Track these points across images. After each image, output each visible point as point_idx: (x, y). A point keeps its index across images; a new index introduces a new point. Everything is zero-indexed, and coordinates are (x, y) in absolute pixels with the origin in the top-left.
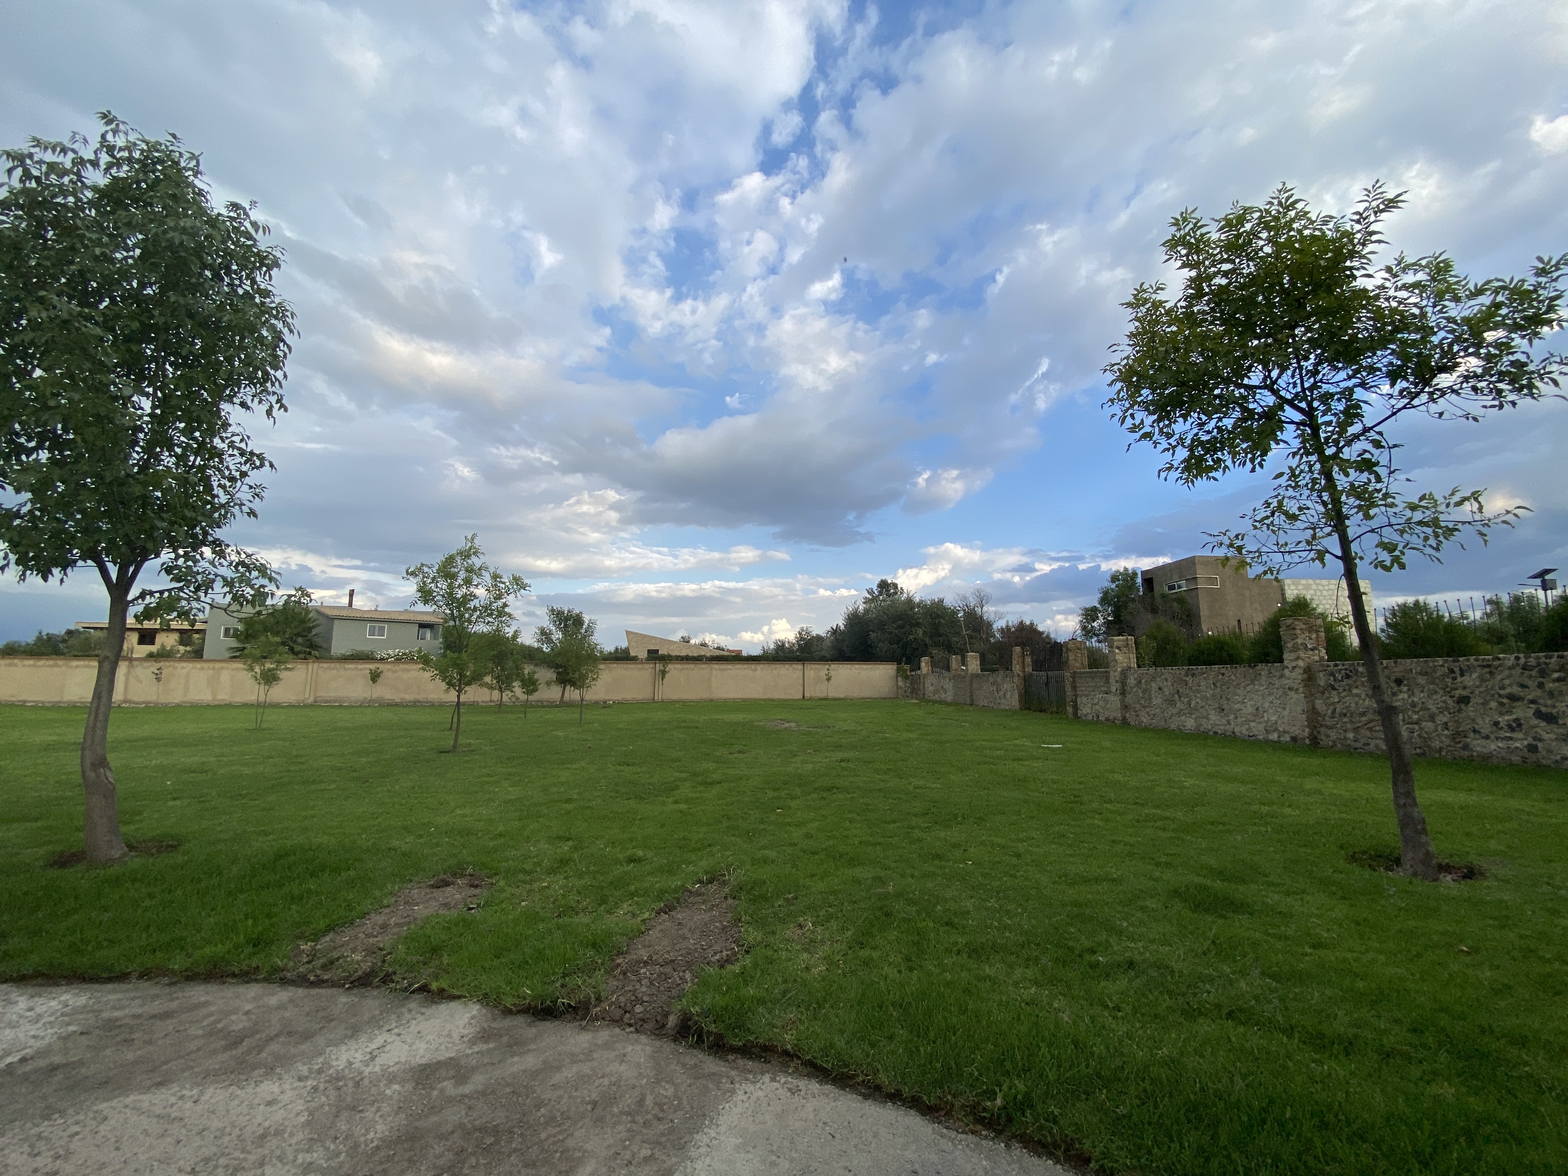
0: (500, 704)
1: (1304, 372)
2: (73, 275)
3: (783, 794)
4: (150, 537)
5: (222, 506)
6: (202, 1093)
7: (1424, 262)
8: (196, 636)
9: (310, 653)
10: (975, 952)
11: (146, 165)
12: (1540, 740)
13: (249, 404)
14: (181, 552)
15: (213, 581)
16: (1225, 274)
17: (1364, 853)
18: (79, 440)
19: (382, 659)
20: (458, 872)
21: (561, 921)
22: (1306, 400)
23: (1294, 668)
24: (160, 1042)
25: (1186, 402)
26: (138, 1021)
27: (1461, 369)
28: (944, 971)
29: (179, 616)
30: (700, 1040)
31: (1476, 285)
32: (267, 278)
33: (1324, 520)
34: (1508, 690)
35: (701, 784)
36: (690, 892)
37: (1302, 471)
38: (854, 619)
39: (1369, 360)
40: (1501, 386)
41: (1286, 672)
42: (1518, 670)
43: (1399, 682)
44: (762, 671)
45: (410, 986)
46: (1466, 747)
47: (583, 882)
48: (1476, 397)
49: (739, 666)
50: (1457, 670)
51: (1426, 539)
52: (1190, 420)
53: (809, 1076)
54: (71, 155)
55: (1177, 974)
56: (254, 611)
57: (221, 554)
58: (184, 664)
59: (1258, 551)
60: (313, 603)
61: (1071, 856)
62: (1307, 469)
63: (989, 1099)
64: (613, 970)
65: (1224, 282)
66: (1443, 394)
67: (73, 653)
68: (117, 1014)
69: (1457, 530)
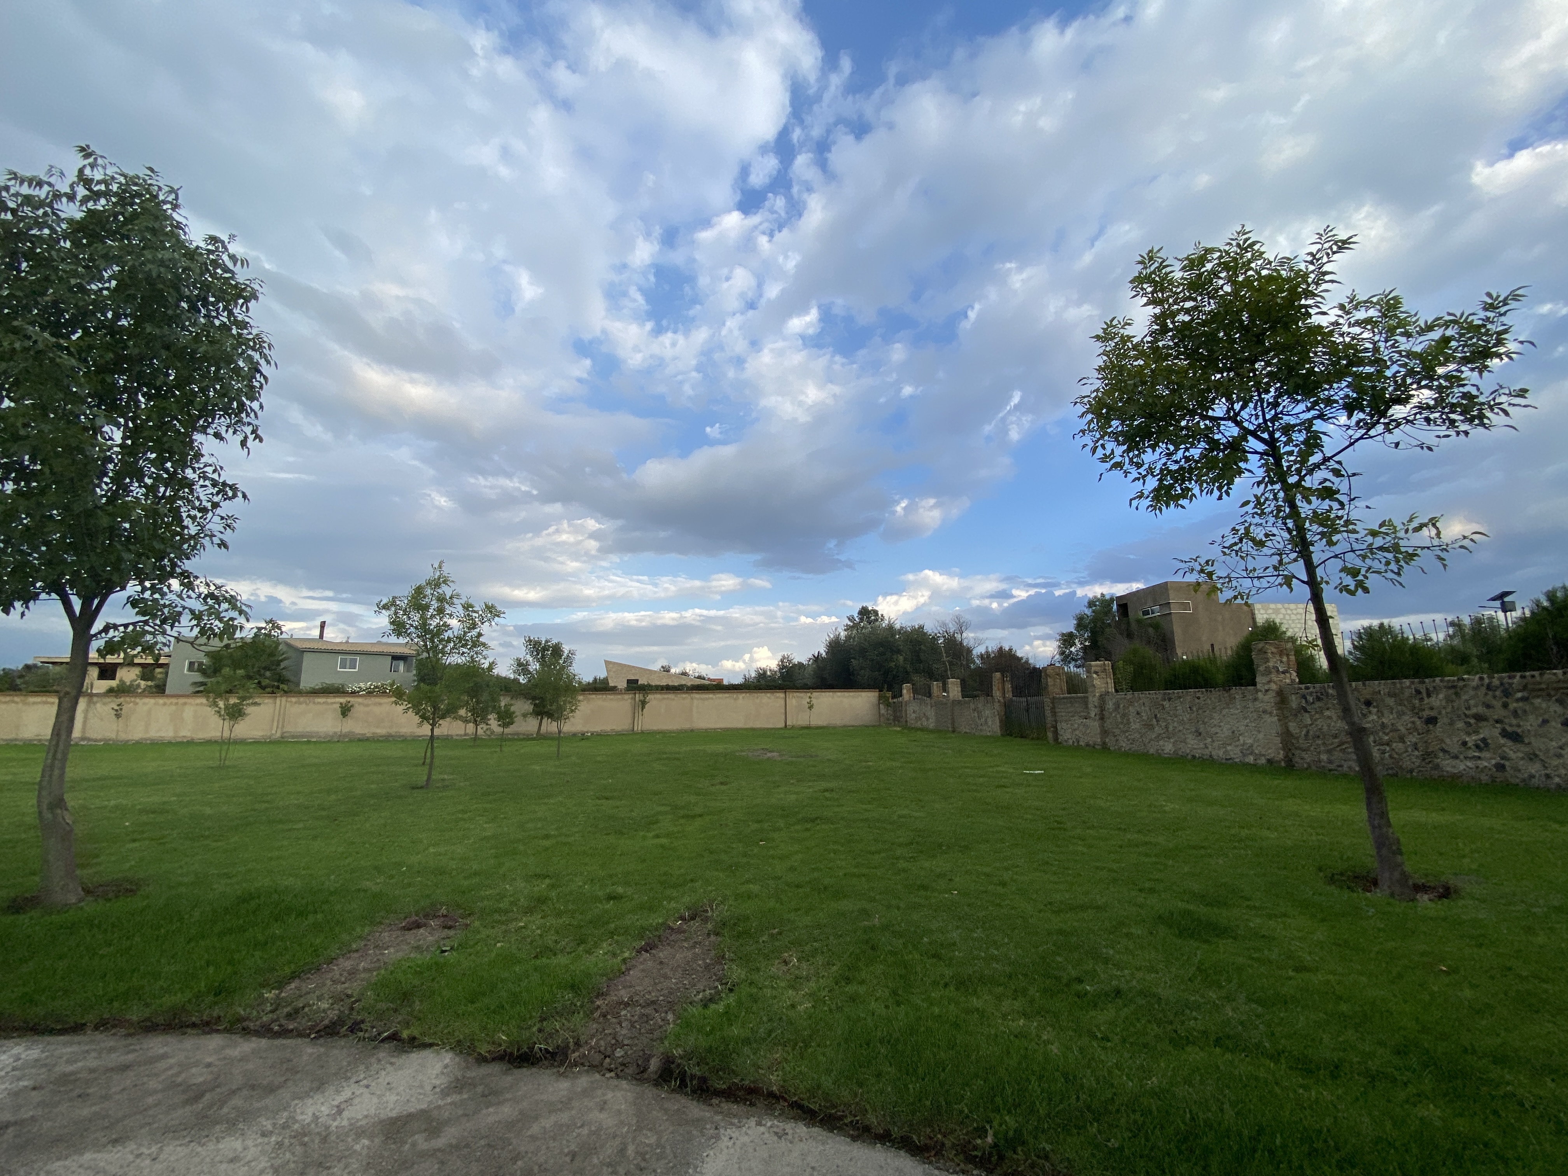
0: (476, 738)
1: (1265, 405)
2: (46, 307)
3: (766, 826)
4: (116, 568)
5: (192, 537)
6: (161, 1149)
7: (1375, 300)
8: (158, 670)
9: (278, 687)
10: (962, 984)
11: (124, 197)
12: (1508, 759)
13: (224, 434)
14: (147, 584)
15: (180, 614)
16: (1188, 311)
17: (1342, 874)
18: (47, 470)
19: (353, 693)
20: (430, 913)
21: (538, 962)
22: (1269, 431)
23: (1267, 691)
24: (117, 1097)
25: (1153, 433)
26: (93, 1075)
27: (1414, 401)
28: (932, 1004)
29: (143, 651)
30: (683, 1084)
31: (1426, 322)
32: (244, 309)
33: (1290, 547)
34: (1474, 711)
35: (683, 817)
36: (672, 929)
37: (1267, 499)
38: (835, 646)
39: (1326, 393)
40: (1452, 416)
41: (1260, 695)
42: (1483, 690)
43: (1368, 703)
44: (743, 700)
45: (379, 1034)
46: (1437, 767)
47: (561, 921)
48: (1428, 428)
49: (720, 695)
50: (1424, 691)
51: (1388, 563)
52: (1158, 450)
53: (795, 1118)
54: (46, 188)
55: (1163, 1002)
56: (222, 645)
57: (190, 586)
58: (146, 700)
59: (1228, 576)
60: (284, 636)
61: (1056, 883)
62: (1271, 497)
63: (979, 1137)
64: (592, 1013)
65: (1187, 318)
66: (1398, 425)
67: (32, 688)
68: (70, 1068)
69: (1416, 555)
